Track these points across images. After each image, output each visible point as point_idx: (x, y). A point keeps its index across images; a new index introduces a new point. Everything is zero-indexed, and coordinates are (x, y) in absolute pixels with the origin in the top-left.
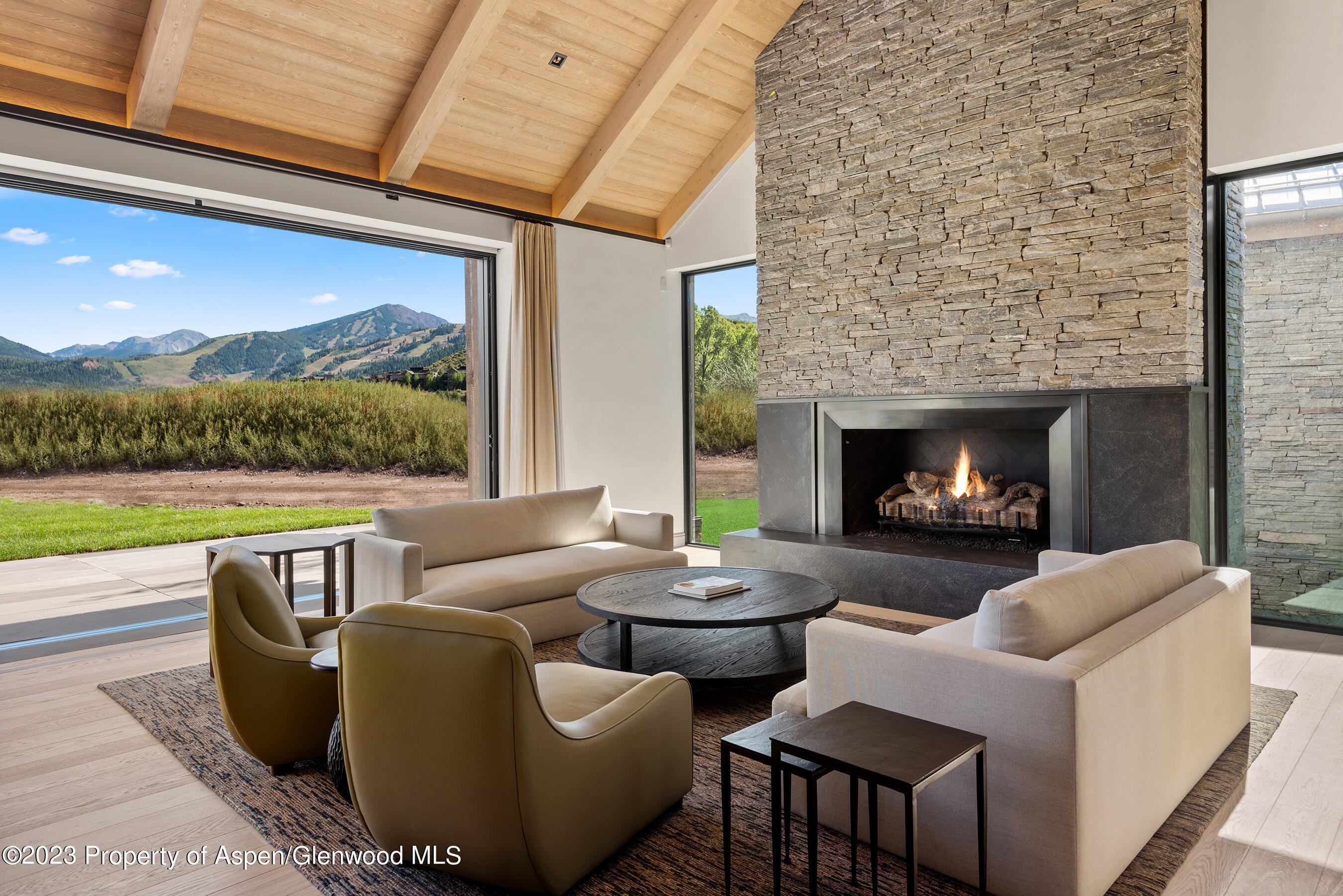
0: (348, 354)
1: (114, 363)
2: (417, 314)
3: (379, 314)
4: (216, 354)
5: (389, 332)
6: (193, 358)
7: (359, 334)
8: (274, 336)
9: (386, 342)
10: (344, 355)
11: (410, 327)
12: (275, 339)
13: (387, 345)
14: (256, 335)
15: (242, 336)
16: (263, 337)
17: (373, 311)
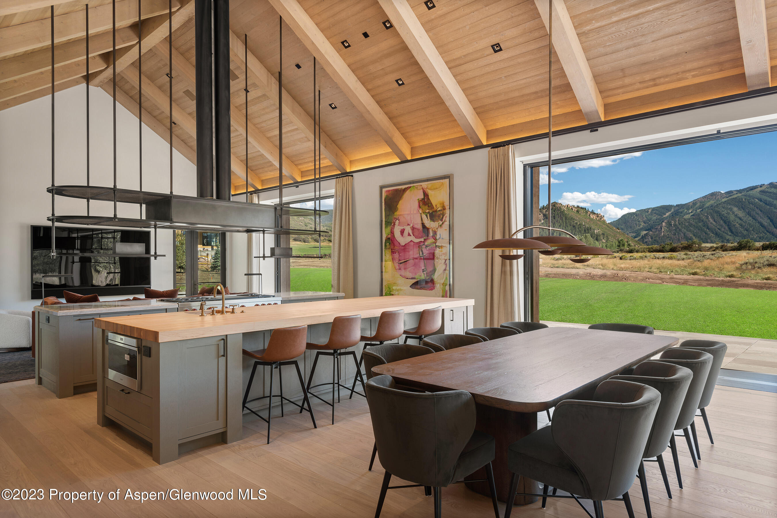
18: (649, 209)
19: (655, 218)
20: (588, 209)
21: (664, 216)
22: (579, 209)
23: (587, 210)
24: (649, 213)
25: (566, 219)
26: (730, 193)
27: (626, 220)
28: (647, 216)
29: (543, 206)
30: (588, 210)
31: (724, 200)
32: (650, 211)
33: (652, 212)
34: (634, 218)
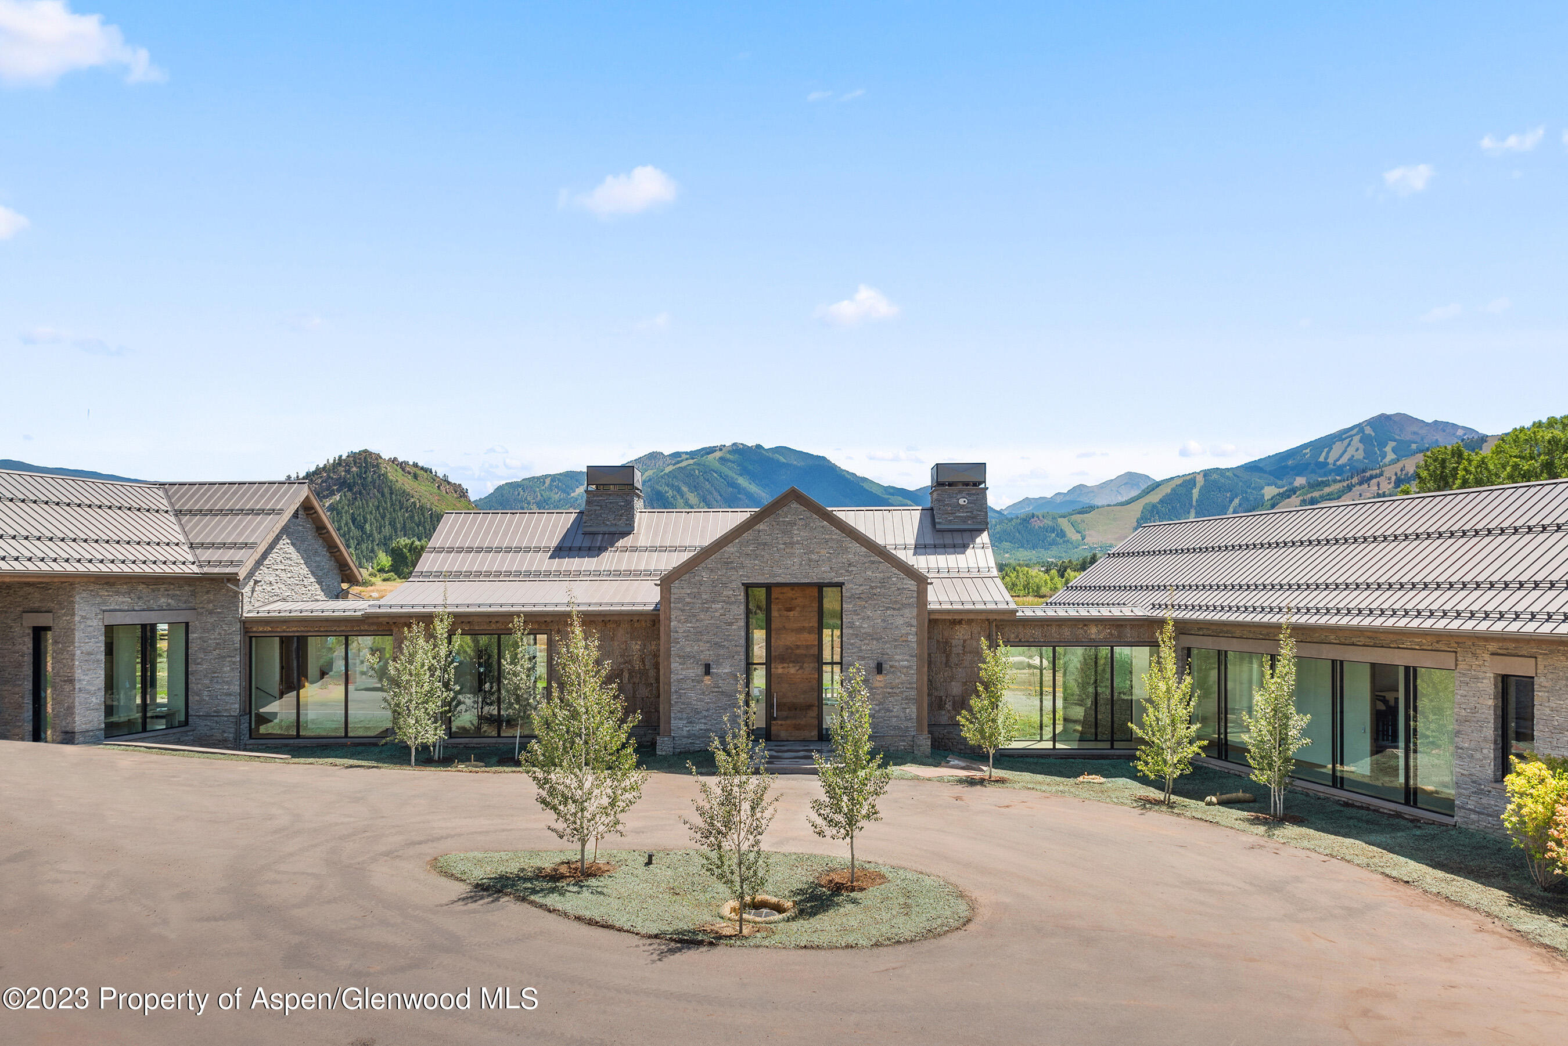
0: (1320, 493)
1: (1059, 519)
2: (1430, 424)
3: (1368, 430)
4: (1161, 501)
5: (1384, 456)
6: (1137, 508)
7: (1338, 463)
8: (1227, 474)
9: (1374, 472)
10: (1316, 494)
11: (1414, 446)
12: (1228, 478)
13: (1376, 476)
14: (1206, 473)
15: (1190, 477)
16: (1215, 476)
17: (1359, 427)
18: (546, 476)
19: (557, 497)
20: (436, 472)
21: (572, 495)
22: (420, 473)
23: (434, 474)
24: (546, 485)
25: (391, 494)
26: (677, 455)
27: (504, 498)
28: (543, 493)
29: (340, 457)
30: (436, 475)
31: (668, 470)
32: (548, 481)
33: (551, 485)
34: (519, 494)
